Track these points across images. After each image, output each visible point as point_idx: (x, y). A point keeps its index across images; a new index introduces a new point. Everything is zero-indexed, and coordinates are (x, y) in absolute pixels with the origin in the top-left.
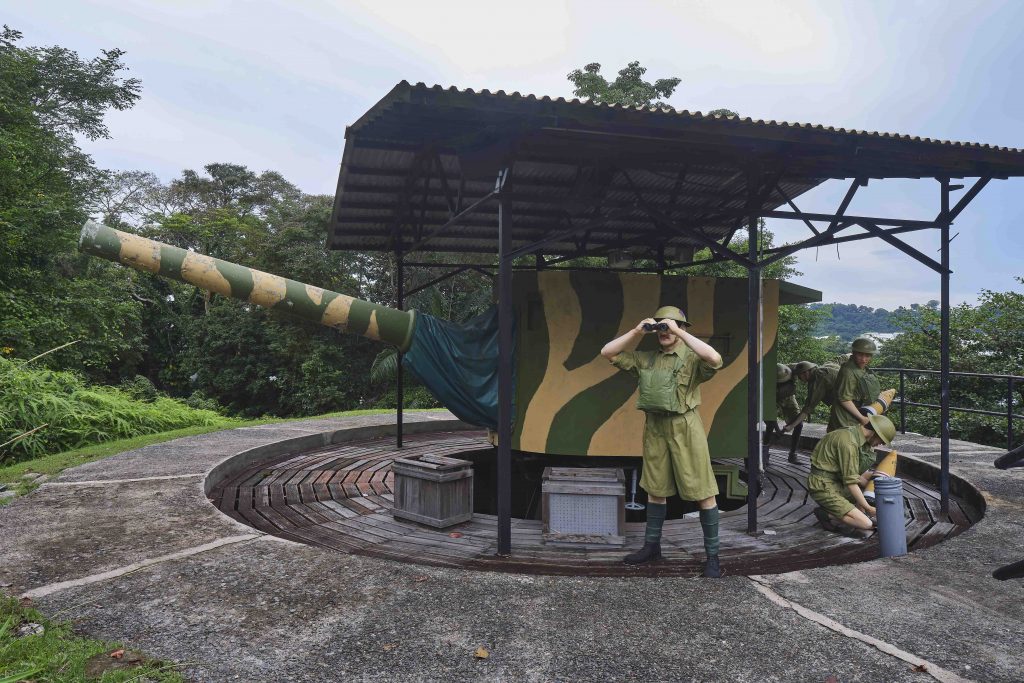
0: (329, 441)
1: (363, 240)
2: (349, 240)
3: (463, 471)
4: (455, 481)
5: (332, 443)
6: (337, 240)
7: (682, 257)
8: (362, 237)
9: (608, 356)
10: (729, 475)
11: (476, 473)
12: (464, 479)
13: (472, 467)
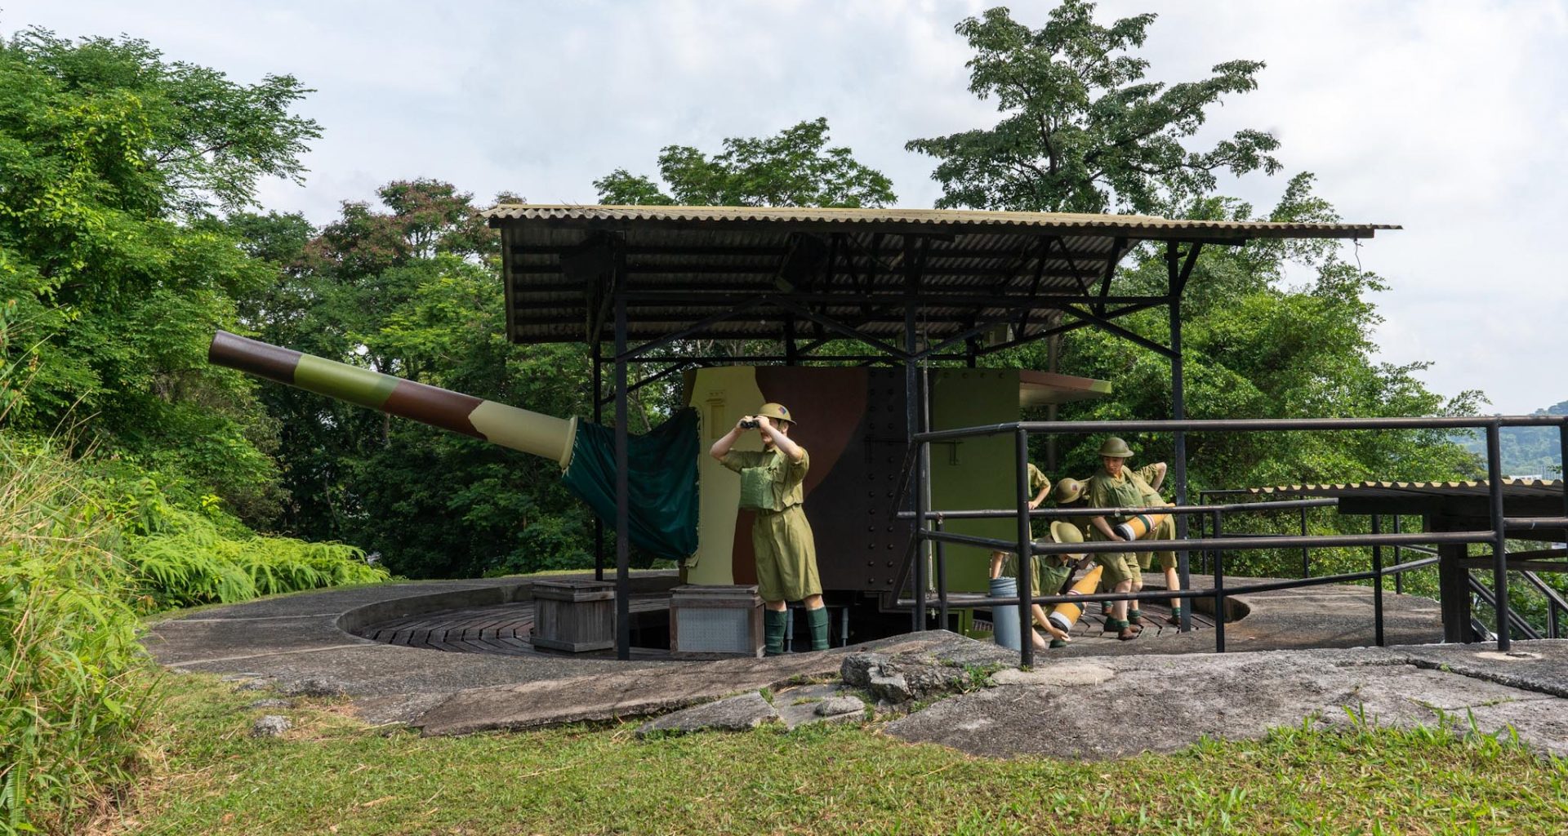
0: (510, 597)
1: (556, 329)
2: (536, 329)
3: (604, 592)
4: (594, 602)
5: (514, 601)
6: (520, 330)
7: (992, 337)
8: (552, 326)
9: (716, 456)
10: (961, 614)
11: (619, 595)
12: (605, 601)
13: (615, 589)
